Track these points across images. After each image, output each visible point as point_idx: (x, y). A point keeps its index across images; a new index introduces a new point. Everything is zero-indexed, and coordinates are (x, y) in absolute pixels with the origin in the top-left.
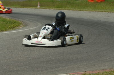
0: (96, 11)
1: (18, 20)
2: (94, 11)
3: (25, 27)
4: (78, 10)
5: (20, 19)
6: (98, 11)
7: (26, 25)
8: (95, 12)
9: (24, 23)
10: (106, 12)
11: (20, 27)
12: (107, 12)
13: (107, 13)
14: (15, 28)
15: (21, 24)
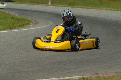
0: (110, 10)
1: (28, 18)
2: (108, 10)
3: (35, 25)
4: (92, 9)
5: (30, 17)
6: (112, 10)
7: (36, 23)
9: (34, 21)
11: (31, 25)
14: (25, 26)
15: (31, 21)
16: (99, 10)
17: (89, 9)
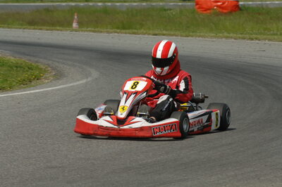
0: (227, 37)
1: (37, 62)
2: (222, 38)
3: (58, 79)
4: (181, 36)
5: (41, 60)
6: (232, 38)
7: (59, 76)
8: (224, 39)
9: (53, 69)
10: (252, 39)
11: (46, 78)
12: (256, 39)
13: (257, 41)
14: (33, 83)
15: (45, 71)
16: (200, 38)
17: (176, 36)
